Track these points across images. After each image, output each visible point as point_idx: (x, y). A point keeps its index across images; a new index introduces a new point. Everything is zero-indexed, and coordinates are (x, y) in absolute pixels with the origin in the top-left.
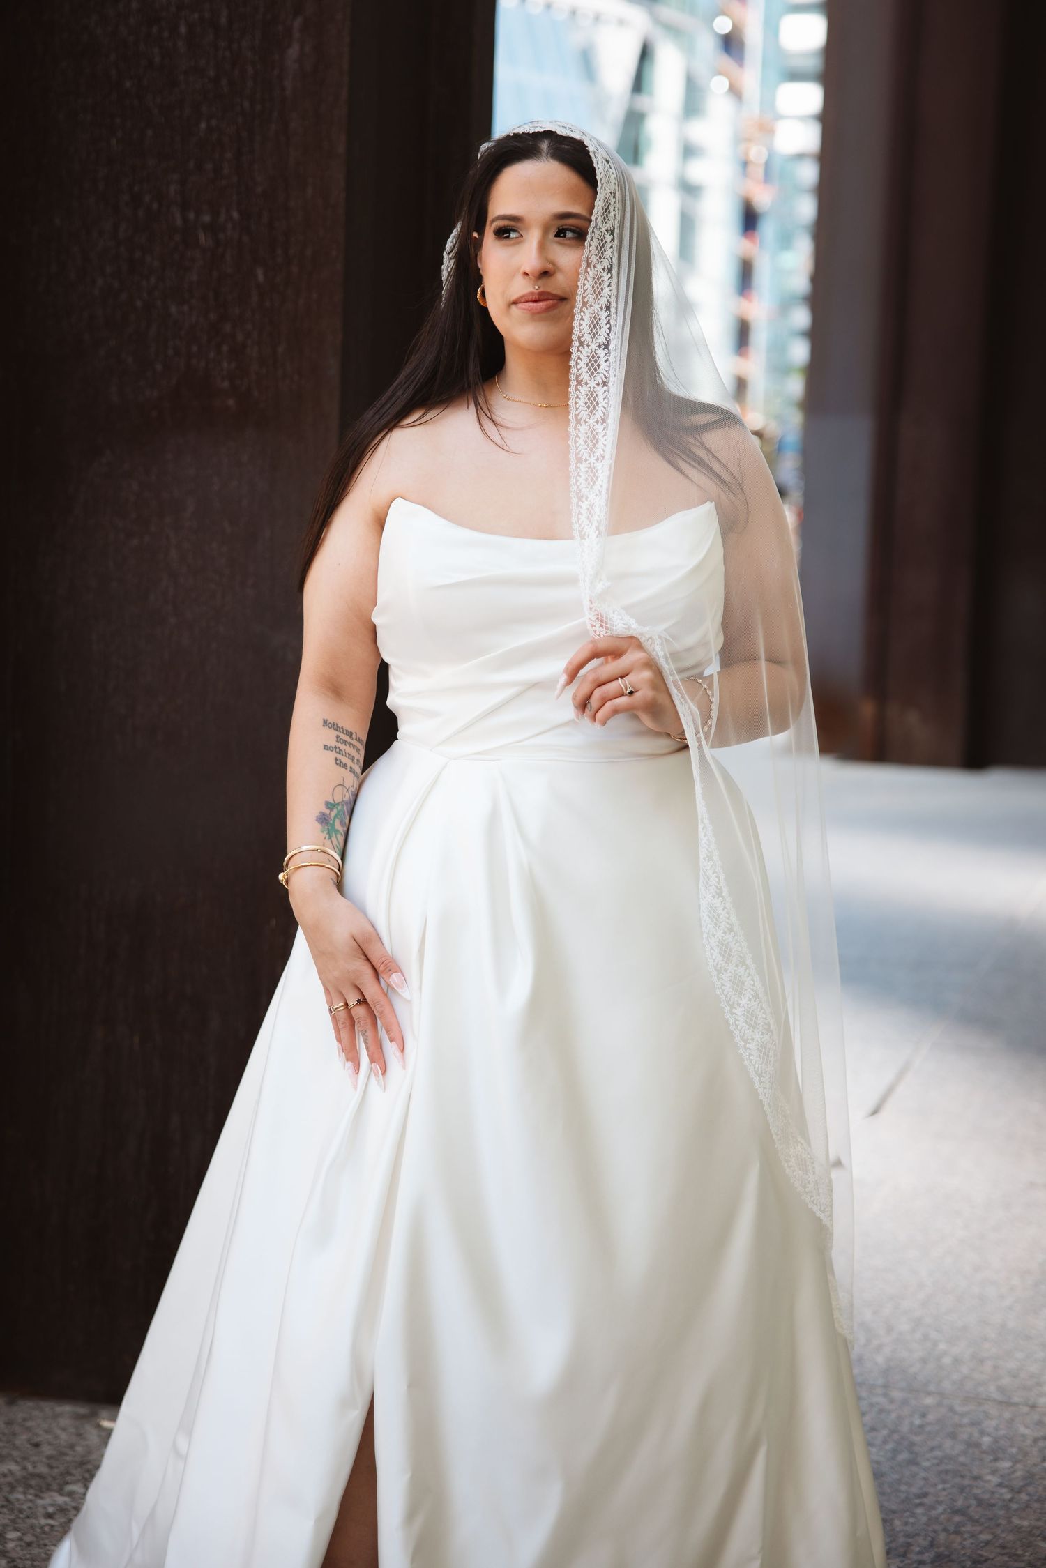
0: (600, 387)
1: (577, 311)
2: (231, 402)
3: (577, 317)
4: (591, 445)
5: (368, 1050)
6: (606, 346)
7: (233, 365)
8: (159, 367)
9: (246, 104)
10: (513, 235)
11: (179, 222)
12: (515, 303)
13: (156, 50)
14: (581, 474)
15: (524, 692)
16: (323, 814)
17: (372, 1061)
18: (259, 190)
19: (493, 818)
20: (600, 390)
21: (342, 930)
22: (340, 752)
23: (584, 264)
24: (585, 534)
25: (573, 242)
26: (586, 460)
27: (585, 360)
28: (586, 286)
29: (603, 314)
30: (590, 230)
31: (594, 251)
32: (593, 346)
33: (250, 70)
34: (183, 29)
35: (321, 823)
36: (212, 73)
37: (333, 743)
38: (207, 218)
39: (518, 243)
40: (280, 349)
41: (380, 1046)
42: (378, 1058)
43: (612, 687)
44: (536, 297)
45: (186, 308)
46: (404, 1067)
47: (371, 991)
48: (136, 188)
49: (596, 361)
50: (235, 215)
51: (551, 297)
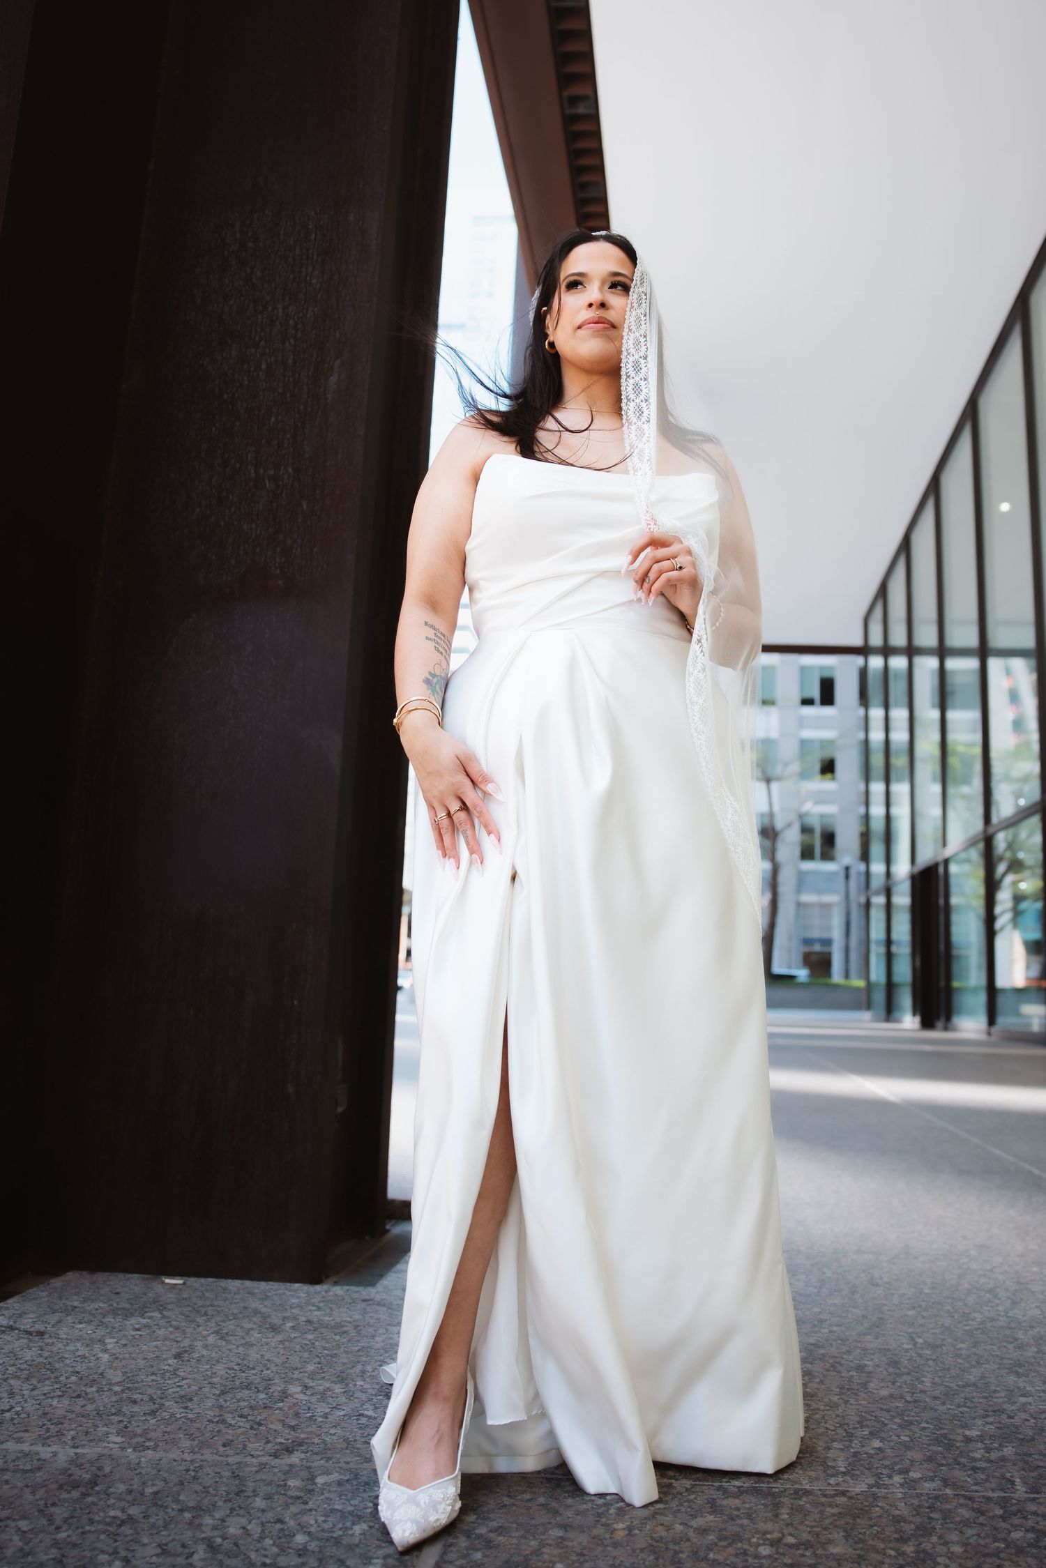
0: (643, 381)
1: (625, 334)
2: (280, 582)
3: (625, 337)
4: (638, 414)
5: (468, 844)
6: (645, 358)
7: (283, 560)
8: (233, 562)
9: (302, 407)
10: (580, 287)
11: (253, 475)
12: (579, 327)
13: (246, 378)
14: (632, 432)
15: (594, 578)
16: (428, 679)
17: (472, 852)
18: (307, 456)
19: (573, 664)
20: (642, 383)
21: (446, 754)
22: (438, 643)
23: (629, 306)
24: (637, 469)
25: (621, 292)
26: (635, 424)
27: (631, 364)
28: (630, 320)
29: (642, 340)
30: (632, 285)
31: (635, 301)
32: (637, 357)
33: (305, 387)
34: (264, 366)
35: (427, 684)
36: (280, 390)
37: (433, 637)
38: (272, 473)
39: (583, 291)
40: (315, 550)
41: (478, 843)
42: (475, 849)
43: (666, 564)
44: (596, 319)
45: (253, 526)
46: (501, 852)
47: (471, 797)
48: (227, 455)
49: (639, 366)
50: (290, 470)
51: (606, 322)
